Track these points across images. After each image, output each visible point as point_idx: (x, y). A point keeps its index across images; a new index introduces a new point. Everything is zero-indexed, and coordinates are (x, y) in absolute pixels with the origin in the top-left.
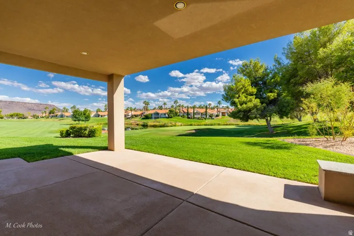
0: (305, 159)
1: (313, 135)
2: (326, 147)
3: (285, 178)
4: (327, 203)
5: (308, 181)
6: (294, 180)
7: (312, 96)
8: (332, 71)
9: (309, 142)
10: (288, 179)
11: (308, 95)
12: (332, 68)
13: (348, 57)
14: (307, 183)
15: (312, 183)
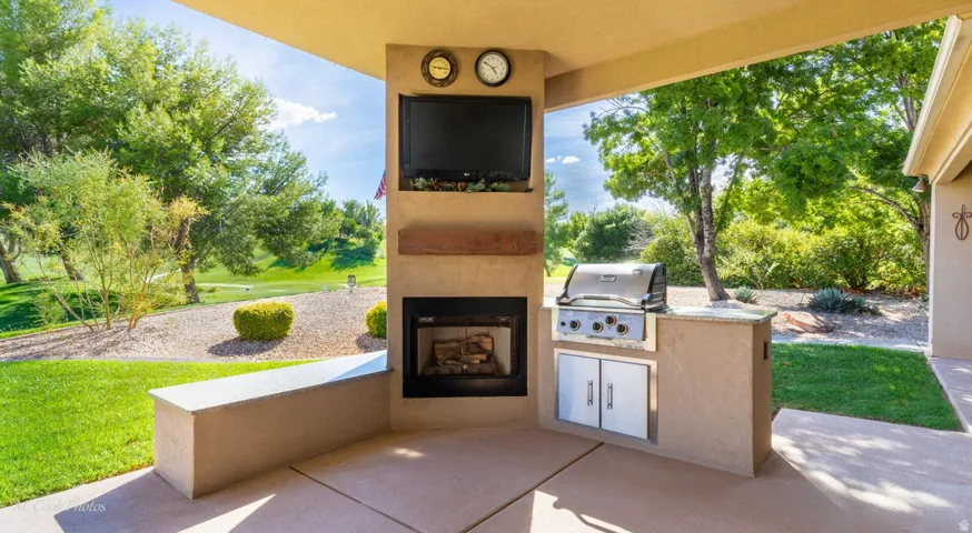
0: (65, 403)
1: (50, 321)
2: (97, 353)
3: (41, 493)
4: (203, 502)
5: (121, 466)
6: (77, 484)
7: (44, 199)
8: (59, 137)
9: (42, 348)
10: (55, 490)
11: (28, 197)
12: (60, 129)
13: (100, 111)
14: (120, 473)
15: (133, 469)
